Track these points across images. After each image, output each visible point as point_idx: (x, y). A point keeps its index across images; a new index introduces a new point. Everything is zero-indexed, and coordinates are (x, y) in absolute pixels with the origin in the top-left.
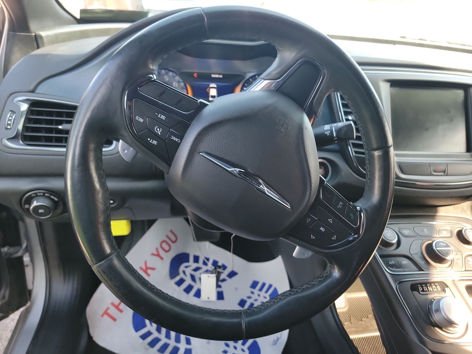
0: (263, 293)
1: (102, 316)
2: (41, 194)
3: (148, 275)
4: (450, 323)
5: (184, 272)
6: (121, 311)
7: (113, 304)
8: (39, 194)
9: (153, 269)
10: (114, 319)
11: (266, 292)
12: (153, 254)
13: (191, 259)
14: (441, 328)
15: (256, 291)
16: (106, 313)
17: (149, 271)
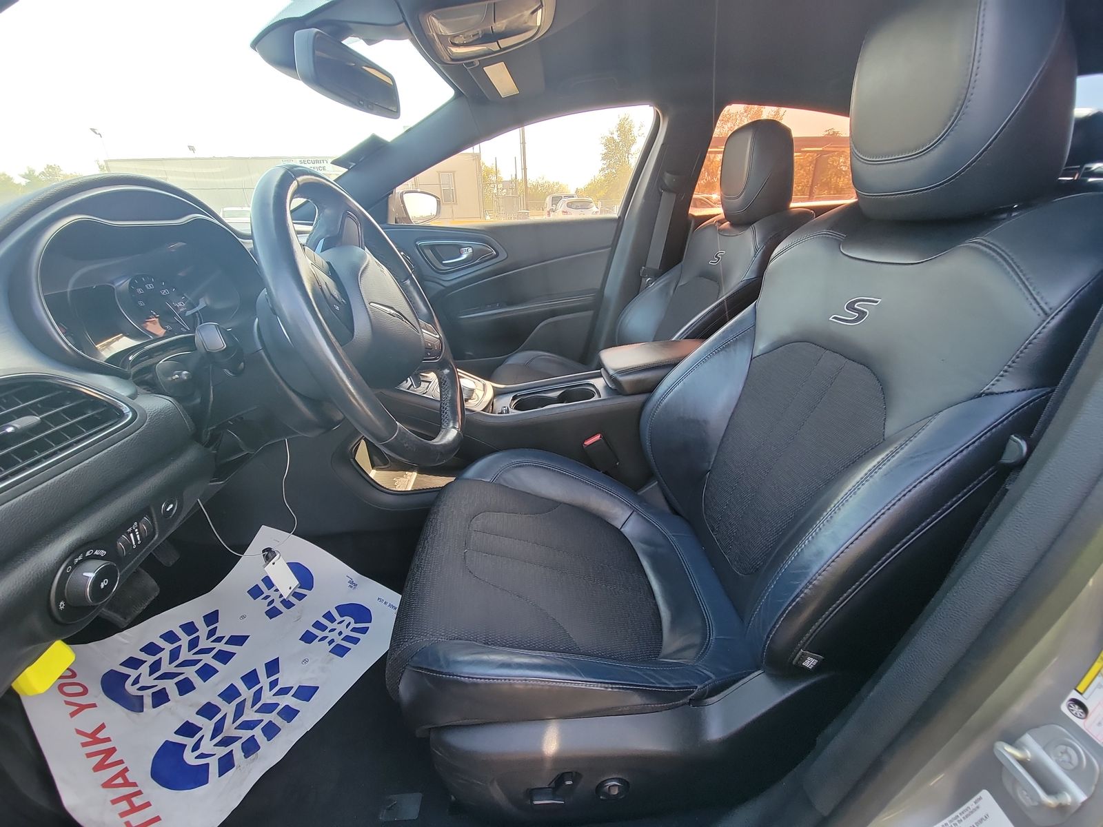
3: (108, 740)
5: (142, 688)
6: (147, 805)
7: (123, 814)
9: (102, 727)
10: (157, 819)
12: (73, 714)
17: (100, 735)
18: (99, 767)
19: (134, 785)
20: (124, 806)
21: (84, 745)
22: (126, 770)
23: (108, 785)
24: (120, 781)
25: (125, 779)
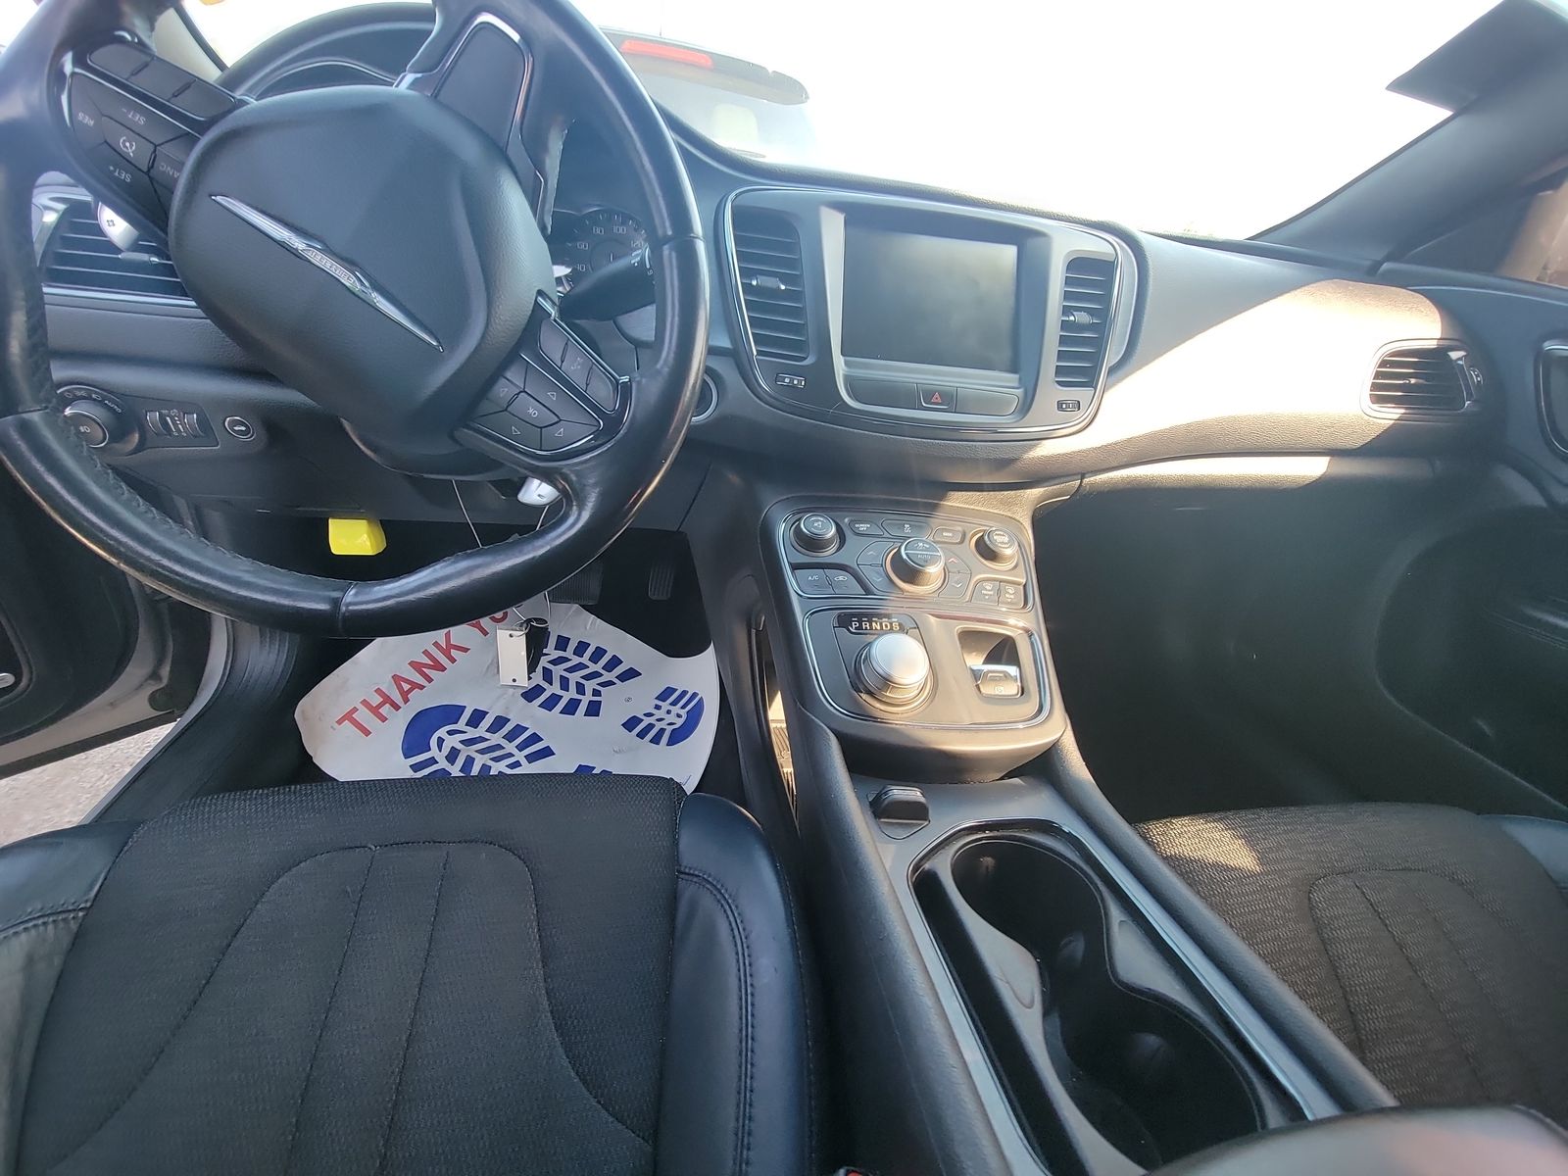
0: (676, 709)
1: (340, 722)
2: (83, 393)
3: (452, 660)
4: (886, 682)
6: (384, 719)
7: (365, 703)
8: (78, 393)
9: (466, 650)
10: (367, 733)
11: (683, 707)
13: (552, 641)
14: (870, 693)
15: (665, 706)
16: (349, 717)
17: (454, 653)
18: (417, 666)
19: (406, 701)
20: (376, 700)
21: (436, 644)
22: (422, 687)
23: (397, 679)
24: (406, 687)
25: (410, 691)
